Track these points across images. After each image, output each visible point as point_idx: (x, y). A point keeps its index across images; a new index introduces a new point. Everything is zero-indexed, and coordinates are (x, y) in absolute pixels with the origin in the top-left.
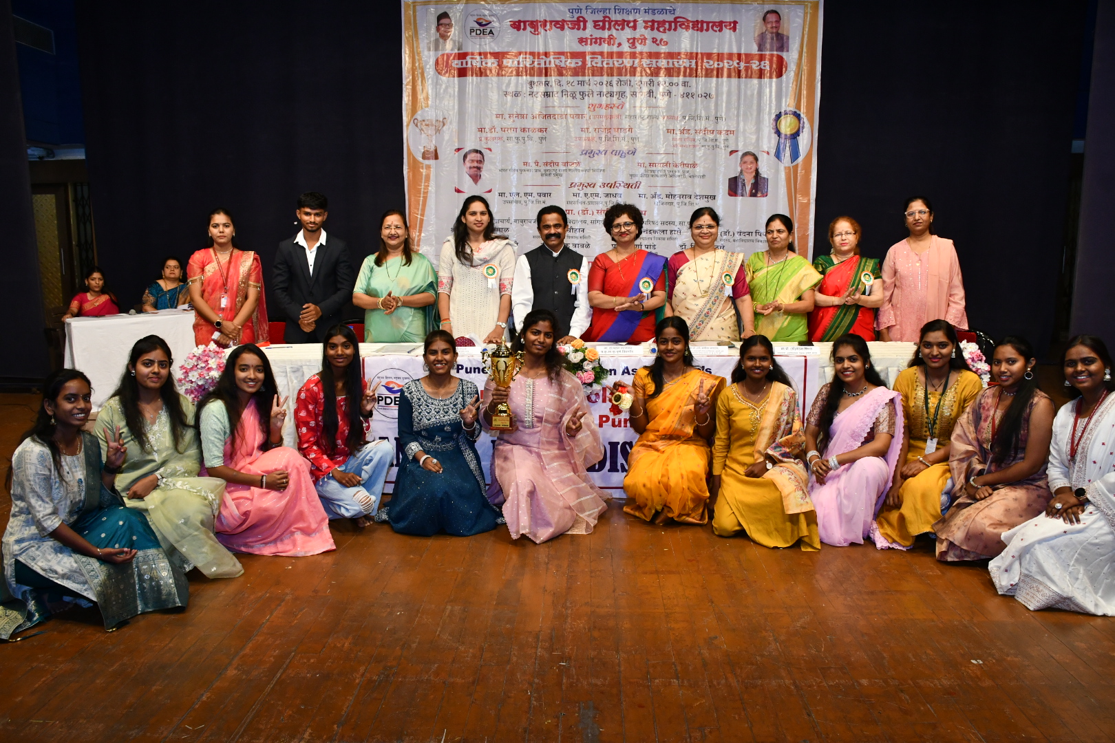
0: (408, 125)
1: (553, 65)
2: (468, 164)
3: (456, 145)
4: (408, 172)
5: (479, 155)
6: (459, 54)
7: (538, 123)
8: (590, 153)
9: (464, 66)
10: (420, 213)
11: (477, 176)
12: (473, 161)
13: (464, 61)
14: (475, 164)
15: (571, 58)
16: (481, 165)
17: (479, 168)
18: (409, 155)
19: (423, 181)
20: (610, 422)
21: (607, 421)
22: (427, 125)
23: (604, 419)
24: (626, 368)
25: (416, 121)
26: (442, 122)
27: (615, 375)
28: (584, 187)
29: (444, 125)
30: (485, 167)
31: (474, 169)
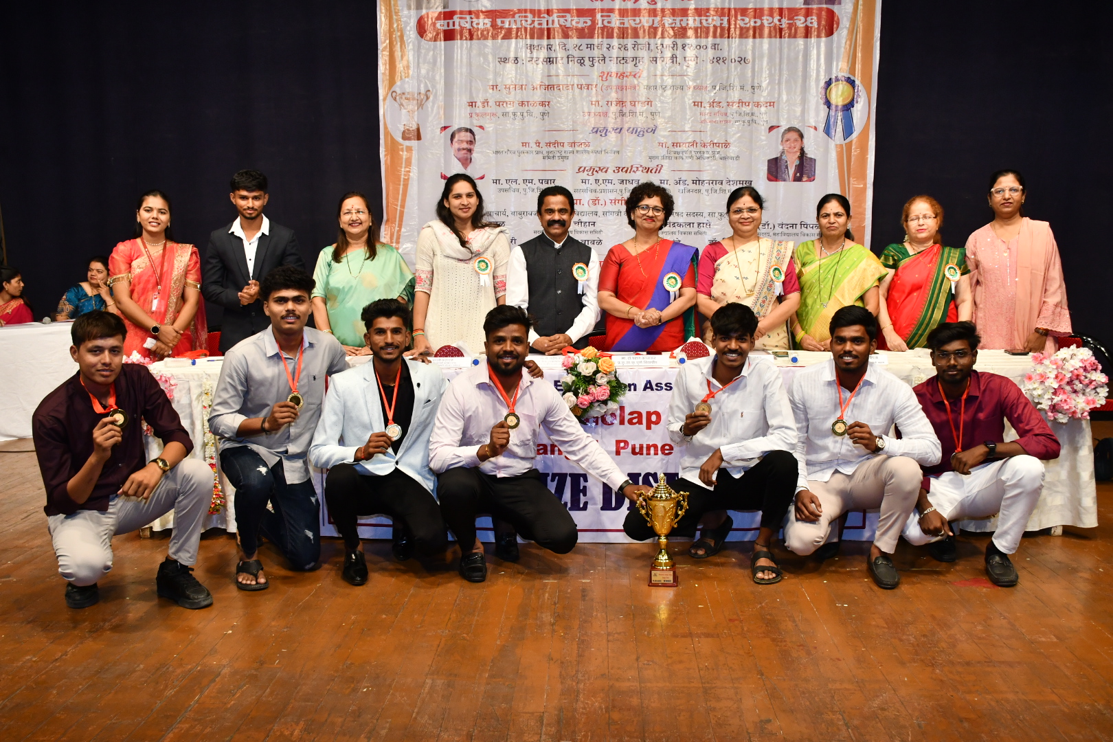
0: (384, 99)
1: (556, 25)
2: (456, 145)
3: (443, 122)
4: (386, 155)
5: (469, 134)
6: (444, 12)
7: (538, 96)
8: (600, 131)
9: (451, 27)
10: (399, 204)
11: (467, 159)
12: (462, 141)
13: (451, 22)
14: (465, 145)
15: (578, 16)
16: (472, 147)
17: (470, 151)
18: (386, 134)
19: (403, 165)
20: (629, 448)
21: (625, 447)
22: (407, 99)
23: (622, 445)
24: (649, 382)
25: (394, 94)
26: (426, 95)
27: (635, 390)
28: (594, 172)
29: (427, 99)
30: (477, 148)
31: (464, 152)
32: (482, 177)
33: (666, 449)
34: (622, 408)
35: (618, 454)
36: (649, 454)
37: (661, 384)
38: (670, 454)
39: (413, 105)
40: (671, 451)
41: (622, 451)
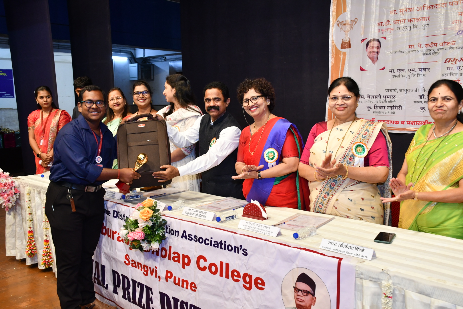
0: (333, 26)
2: (369, 50)
3: (362, 36)
11: (375, 58)
12: (373, 47)
14: (375, 50)
16: (379, 50)
17: (378, 53)
18: (333, 46)
19: (341, 63)
20: (172, 279)
21: (171, 277)
22: (345, 25)
23: (169, 275)
24: (185, 232)
25: (338, 22)
26: (354, 21)
27: (178, 236)
28: (457, 62)
29: (355, 23)
30: (381, 51)
31: (374, 53)
32: (383, 69)
33: (193, 287)
34: (170, 247)
35: (167, 281)
36: (183, 286)
37: (192, 235)
38: (195, 291)
39: (348, 28)
40: (195, 289)
41: (168, 279)
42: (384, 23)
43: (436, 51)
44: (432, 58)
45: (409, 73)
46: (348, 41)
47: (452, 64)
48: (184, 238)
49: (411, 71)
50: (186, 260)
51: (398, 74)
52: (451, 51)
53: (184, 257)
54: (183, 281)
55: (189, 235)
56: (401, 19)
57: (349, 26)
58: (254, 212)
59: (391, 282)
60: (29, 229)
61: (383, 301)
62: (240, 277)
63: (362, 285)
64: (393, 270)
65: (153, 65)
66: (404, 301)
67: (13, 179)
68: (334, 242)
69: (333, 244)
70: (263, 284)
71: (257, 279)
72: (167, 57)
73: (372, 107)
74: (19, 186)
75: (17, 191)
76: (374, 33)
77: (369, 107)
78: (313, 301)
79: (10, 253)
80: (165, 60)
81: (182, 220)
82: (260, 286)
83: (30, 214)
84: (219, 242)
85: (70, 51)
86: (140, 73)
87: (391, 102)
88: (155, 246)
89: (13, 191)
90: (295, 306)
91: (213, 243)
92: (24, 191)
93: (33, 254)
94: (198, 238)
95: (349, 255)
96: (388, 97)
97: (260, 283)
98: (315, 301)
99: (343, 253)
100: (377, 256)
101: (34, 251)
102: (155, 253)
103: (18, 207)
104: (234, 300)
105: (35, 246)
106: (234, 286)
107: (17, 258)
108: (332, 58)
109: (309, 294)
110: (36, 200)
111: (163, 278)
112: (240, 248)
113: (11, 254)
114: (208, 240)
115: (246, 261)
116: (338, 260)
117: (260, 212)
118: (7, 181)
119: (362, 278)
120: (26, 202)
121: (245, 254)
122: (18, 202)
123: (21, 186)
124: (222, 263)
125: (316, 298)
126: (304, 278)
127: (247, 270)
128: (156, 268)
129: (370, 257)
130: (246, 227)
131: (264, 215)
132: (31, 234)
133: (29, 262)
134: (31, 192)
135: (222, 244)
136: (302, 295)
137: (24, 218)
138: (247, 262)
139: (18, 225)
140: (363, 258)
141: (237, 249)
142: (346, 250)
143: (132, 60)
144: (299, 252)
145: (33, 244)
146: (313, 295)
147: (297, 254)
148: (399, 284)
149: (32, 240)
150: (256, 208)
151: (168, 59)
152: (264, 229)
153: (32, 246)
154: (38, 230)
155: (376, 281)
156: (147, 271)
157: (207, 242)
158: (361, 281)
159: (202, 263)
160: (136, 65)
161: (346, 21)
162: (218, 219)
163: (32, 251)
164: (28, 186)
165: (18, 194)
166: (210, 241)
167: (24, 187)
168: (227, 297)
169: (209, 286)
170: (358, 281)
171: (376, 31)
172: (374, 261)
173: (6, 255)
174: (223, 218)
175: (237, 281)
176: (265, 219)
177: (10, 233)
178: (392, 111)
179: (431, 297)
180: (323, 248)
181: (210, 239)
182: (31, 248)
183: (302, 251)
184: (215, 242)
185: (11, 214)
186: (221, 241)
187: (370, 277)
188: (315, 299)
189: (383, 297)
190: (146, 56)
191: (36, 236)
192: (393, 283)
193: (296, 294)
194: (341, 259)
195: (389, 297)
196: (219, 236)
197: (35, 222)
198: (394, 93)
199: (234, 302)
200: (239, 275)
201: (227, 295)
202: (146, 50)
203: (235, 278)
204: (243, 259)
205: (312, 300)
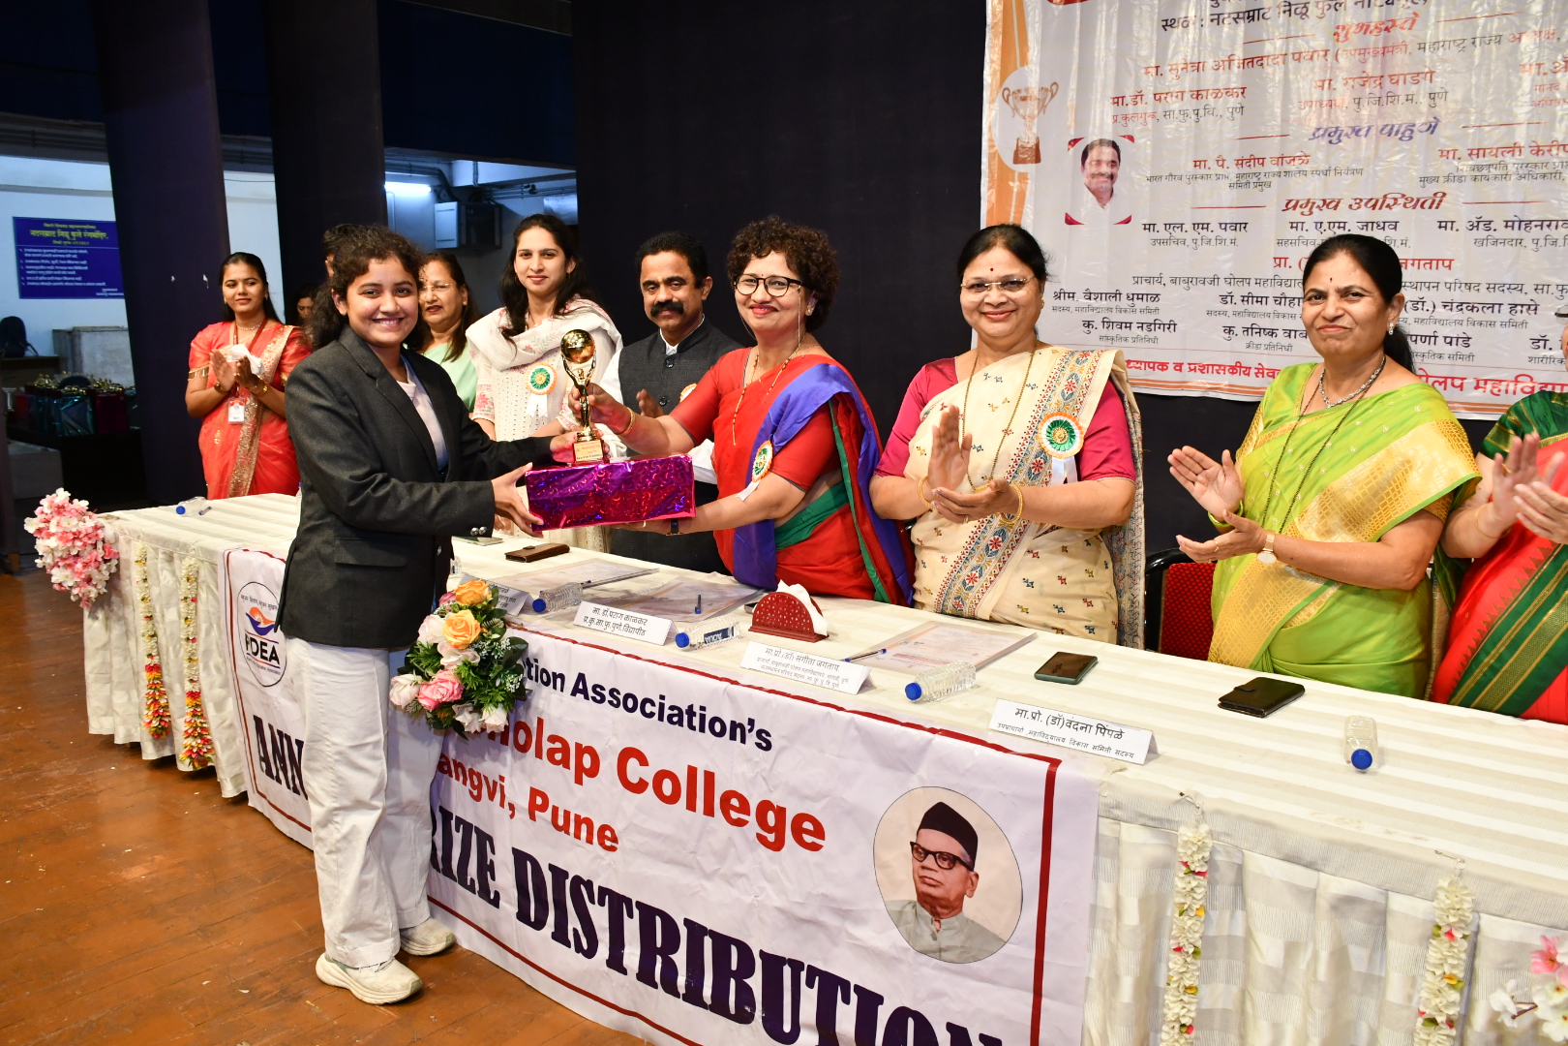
0: (992, 101)
2: (1091, 168)
3: (1072, 132)
5: (1109, 150)
8: (1333, 135)
11: (1106, 191)
12: (1099, 162)
14: (1105, 169)
16: (1114, 170)
17: (1112, 177)
18: (992, 156)
19: (1014, 203)
20: (549, 812)
21: (543, 808)
22: (1024, 99)
23: (539, 801)
24: (581, 677)
25: (1006, 92)
26: (1050, 91)
27: (562, 690)
28: (1315, 210)
29: (1052, 96)
30: (1122, 171)
31: (1102, 179)
32: (1127, 221)
33: (607, 838)
34: (540, 722)
35: (533, 817)
36: (577, 836)
37: (603, 688)
38: (612, 849)
39: (1032, 107)
40: (614, 844)
41: (537, 812)
42: (1128, 100)
43: (1263, 179)
44: (1252, 195)
45: (1195, 235)
46: (1032, 143)
47: (1302, 214)
48: (580, 696)
49: (1200, 230)
50: (587, 761)
51: (1167, 236)
52: (1300, 179)
53: (581, 750)
54: (579, 821)
55: (595, 687)
56: (1172, 90)
57: (1035, 103)
58: (789, 618)
59: (1204, 828)
60: (148, 661)
61: (1180, 884)
62: (748, 814)
63: (1118, 840)
64: (1211, 794)
65: (501, 207)
66: (1239, 883)
67: (99, 519)
68: (1031, 709)
69: (1029, 715)
70: (819, 832)
71: (800, 818)
72: (539, 185)
73: (1098, 323)
74: (117, 540)
75: (110, 553)
76: (1101, 124)
77: (1088, 324)
78: (970, 882)
79: (98, 725)
80: (533, 192)
81: (574, 642)
82: (808, 839)
83: (150, 618)
84: (684, 708)
85: (272, 167)
86: (464, 228)
87: (1149, 311)
88: (495, 717)
89: (100, 553)
90: (914, 897)
91: (667, 712)
92: (130, 552)
93: (163, 732)
94: (621, 697)
95: (1079, 748)
96: (1140, 297)
97: (808, 831)
98: (974, 885)
99: (1061, 743)
100: (1160, 749)
101: (167, 720)
102: (498, 739)
103: (114, 598)
104: (731, 878)
105: (166, 707)
106: (730, 838)
107: (118, 741)
108: (990, 188)
109: (957, 864)
110: (162, 578)
111: (524, 809)
112: (748, 727)
113: (102, 727)
114: (653, 704)
115: (768, 767)
116: (1048, 764)
117: (807, 616)
118: (81, 523)
119: (1117, 819)
120: (134, 583)
121: (764, 745)
122: (114, 582)
123: (121, 538)
124: (692, 772)
125: (977, 876)
126: (941, 818)
127: (771, 791)
128: (502, 778)
129: (1141, 755)
130: (765, 664)
131: (819, 625)
132: (155, 674)
133: (150, 753)
134: (148, 557)
135: (694, 714)
136: (936, 867)
137: (132, 628)
138: (771, 770)
139: (117, 648)
140: (1119, 757)
141: (738, 730)
142: (1068, 733)
143: (444, 192)
144: (930, 741)
145: (163, 702)
146: (970, 867)
147: (923, 749)
148: (1227, 835)
149: (160, 691)
150: (795, 607)
151: (543, 190)
152: (821, 669)
153: (160, 707)
154: (172, 664)
155: (1159, 825)
156: (479, 788)
157: (649, 708)
158: (1116, 827)
159: (633, 768)
160: (453, 205)
161: (1027, 90)
162: (683, 640)
163: (161, 720)
164: (139, 537)
165: (115, 562)
166: (657, 705)
167: (129, 542)
168: (709, 869)
169: (657, 836)
170: (1107, 828)
171: (1109, 120)
172: (1152, 765)
173: (88, 730)
174: (695, 637)
175: (740, 823)
176: (822, 637)
177: (96, 671)
178: (1152, 335)
179: (1318, 870)
180: (1001, 729)
181: (657, 701)
182: (157, 711)
183: (938, 738)
184: (672, 708)
185: (97, 618)
186: (691, 707)
187: (1142, 815)
188: (974, 878)
189: (1182, 875)
190: (480, 182)
191: (166, 679)
192: (1211, 833)
193: (918, 864)
194: (1055, 763)
195: (1199, 873)
196: (685, 691)
197: (162, 640)
198: (1154, 289)
199: (729, 883)
200: (744, 807)
201: (710, 863)
202: (481, 164)
203: (734, 815)
204: (757, 759)
205: (965, 882)
